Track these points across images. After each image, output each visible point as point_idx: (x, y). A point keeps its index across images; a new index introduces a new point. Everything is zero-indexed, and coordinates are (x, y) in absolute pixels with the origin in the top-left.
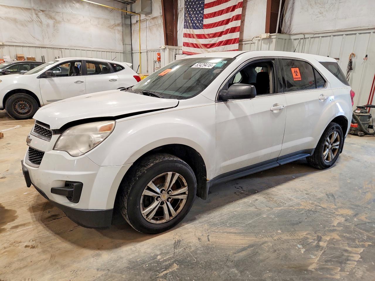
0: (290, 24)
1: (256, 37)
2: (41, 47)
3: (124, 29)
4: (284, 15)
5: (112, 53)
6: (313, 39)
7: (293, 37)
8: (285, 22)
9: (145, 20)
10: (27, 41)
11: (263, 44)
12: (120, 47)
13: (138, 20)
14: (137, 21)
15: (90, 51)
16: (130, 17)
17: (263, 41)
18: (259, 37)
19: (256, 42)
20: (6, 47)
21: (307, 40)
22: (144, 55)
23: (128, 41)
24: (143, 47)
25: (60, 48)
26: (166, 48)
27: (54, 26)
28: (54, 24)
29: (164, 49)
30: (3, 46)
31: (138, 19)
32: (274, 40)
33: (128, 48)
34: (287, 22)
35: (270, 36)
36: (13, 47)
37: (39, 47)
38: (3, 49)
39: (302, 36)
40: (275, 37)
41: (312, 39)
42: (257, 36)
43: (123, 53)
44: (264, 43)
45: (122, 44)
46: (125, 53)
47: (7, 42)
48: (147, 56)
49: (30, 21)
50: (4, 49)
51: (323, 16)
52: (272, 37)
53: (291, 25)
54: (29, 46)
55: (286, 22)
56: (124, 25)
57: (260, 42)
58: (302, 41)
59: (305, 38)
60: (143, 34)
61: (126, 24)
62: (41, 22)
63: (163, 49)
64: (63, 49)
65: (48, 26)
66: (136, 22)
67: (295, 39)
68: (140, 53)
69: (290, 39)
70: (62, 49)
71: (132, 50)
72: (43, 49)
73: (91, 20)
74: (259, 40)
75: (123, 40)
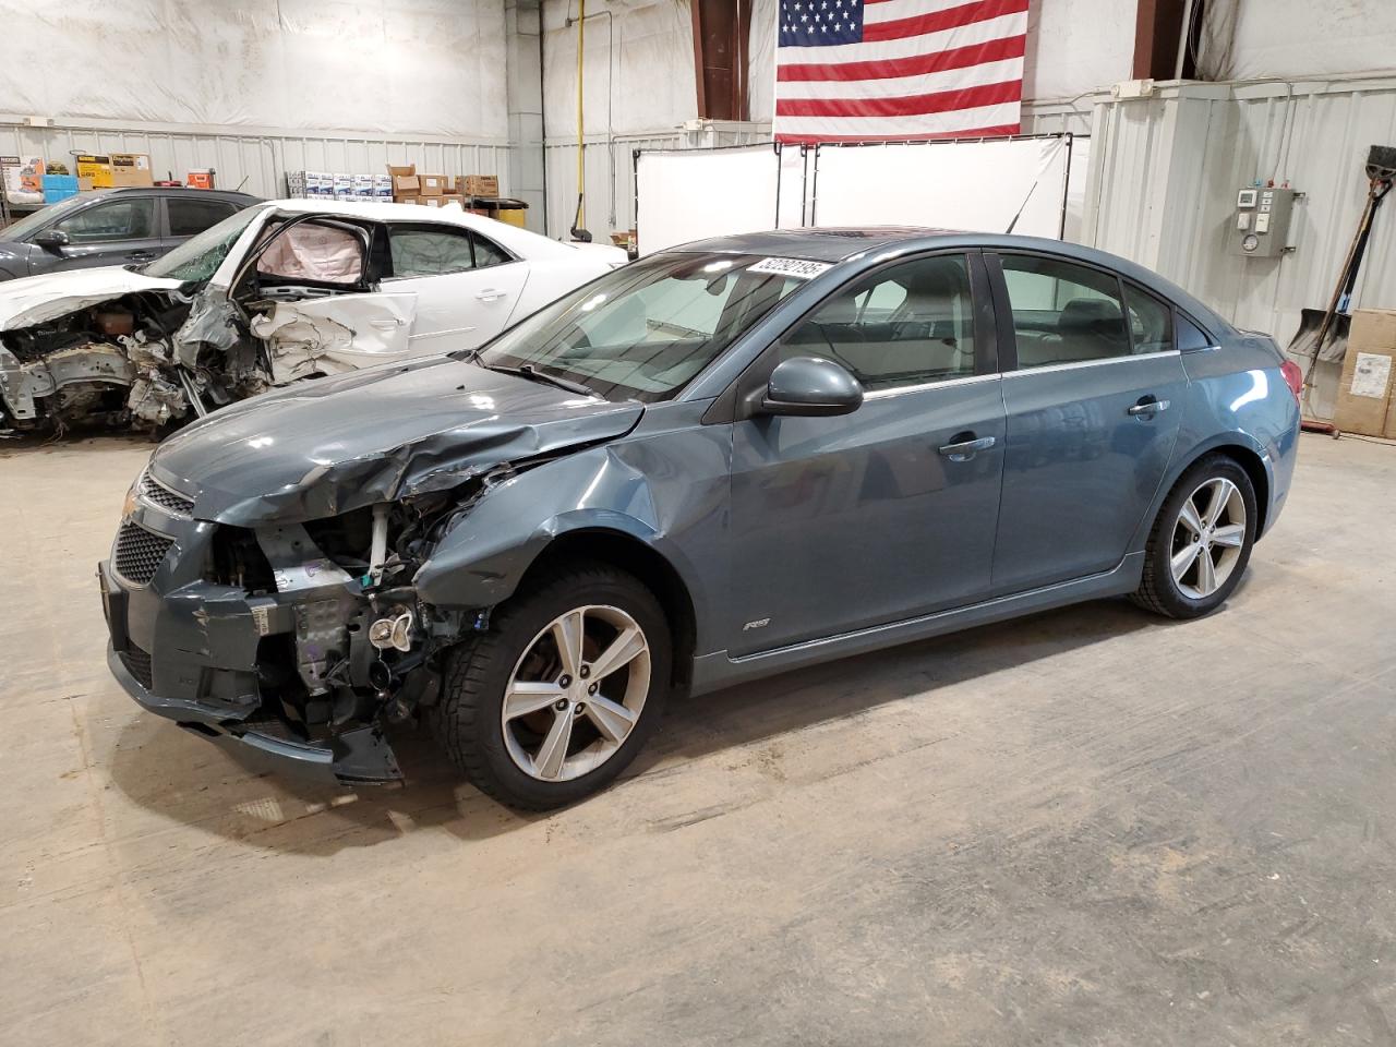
0: (1232, 43)
1: (1097, 94)
2: (197, 135)
3: (514, 51)
4: (1206, 8)
5: (464, 149)
6: (1327, 99)
7: (1242, 94)
8: (1210, 34)
9: (605, 19)
10: (142, 111)
11: (1123, 120)
12: (494, 126)
13: (572, 17)
14: (569, 22)
15: (381, 142)
16: (537, 6)
17: (1123, 109)
18: (1109, 93)
19: (1098, 110)
20: (61, 137)
21: (1302, 103)
22: (597, 158)
23: (527, 99)
24: (597, 123)
25: (266, 138)
26: (707, 129)
27: (246, 52)
28: (244, 42)
29: (697, 133)
30: (49, 133)
31: (575, 13)
32: (1172, 108)
33: (531, 126)
34: (1218, 35)
35: (1157, 90)
36: (87, 137)
37: (190, 135)
38: (48, 143)
39: (1281, 89)
40: (1174, 93)
41: (1323, 102)
42: (1101, 90)
43: (508, 148)
44: (1128, 116)
45: (503, 111)
46: (516, 147)
47: (64, 115)
48: (613, 161)
49: (153, 30)
50: (54, 142)
51: (1363, 14)
52: (1164, 94)
53: (1236, 45)
54: (149, 133)
55: (1215, 34)
56: (514, 41)
57: (1113, 111)
58: (1280, 105)
59: (1294, 97)
60: (597, 75)
61: (524, 32)
62: (197, 37)
63: (692, 132)
64: (280, 138)
65: (223, 49)
66: (563, 24)
67: (1251, 100)
68: (578, 149)
69: (1232, 100)
70: (275, 141)
71: (544, 137)
72: (202, 143)
73: (384, 23)
74: (1110, 105)
75: (509, 98)
